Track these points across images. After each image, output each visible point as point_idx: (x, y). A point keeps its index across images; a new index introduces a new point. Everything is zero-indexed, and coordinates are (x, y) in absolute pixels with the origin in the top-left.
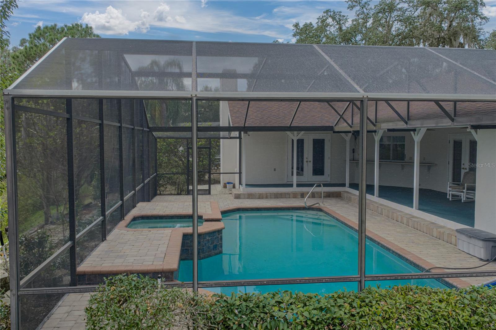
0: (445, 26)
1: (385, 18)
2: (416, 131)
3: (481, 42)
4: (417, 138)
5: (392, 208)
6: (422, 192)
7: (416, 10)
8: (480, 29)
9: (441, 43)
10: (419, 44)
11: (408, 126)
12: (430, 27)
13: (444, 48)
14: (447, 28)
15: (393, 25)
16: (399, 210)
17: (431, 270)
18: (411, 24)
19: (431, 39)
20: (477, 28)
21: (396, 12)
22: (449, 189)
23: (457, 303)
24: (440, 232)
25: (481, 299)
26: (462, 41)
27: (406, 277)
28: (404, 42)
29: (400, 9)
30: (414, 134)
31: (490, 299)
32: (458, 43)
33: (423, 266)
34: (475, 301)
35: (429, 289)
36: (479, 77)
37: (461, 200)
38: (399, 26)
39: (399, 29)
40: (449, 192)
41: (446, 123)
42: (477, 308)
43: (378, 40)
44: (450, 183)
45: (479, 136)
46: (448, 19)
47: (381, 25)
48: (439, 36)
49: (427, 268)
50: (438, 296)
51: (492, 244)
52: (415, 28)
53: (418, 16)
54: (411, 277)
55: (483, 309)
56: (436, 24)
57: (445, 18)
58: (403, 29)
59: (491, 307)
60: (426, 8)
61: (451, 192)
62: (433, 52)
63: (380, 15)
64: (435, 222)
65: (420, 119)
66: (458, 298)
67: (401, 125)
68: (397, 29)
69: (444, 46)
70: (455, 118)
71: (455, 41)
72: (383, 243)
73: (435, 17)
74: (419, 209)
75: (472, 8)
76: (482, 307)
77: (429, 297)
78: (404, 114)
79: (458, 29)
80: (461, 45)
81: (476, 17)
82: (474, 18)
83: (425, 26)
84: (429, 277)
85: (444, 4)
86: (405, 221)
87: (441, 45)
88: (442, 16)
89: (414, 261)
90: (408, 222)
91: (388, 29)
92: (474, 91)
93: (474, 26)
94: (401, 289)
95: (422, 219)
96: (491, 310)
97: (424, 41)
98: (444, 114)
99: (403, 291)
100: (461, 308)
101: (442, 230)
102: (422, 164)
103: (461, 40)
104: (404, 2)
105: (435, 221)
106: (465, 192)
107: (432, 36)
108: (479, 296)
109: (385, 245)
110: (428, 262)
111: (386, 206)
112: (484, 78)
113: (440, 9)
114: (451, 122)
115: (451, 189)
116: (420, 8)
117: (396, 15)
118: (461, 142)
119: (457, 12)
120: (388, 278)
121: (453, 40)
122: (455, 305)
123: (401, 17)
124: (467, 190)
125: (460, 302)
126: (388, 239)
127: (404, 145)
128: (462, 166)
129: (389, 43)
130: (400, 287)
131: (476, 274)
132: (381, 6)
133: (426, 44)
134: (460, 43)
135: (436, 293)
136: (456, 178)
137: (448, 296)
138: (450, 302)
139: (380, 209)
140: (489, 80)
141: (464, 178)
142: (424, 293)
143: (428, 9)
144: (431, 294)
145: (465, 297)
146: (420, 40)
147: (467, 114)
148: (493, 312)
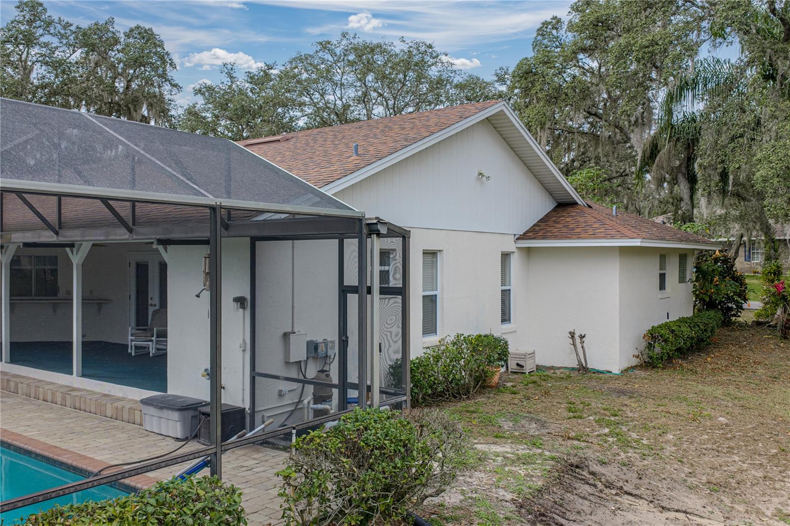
0: (120, 85)
1: (19, 54)
2: (74, 247)
3: (173, 119)
4: (77, 259)
5: (34, 379)
6: (87, 346)
7: (74, 53)
8: (170, 100)
9: (114, 111)
10: (78, 107)
11: (61, 239)
12: (97, 83)
13: (119, 119)
14: (122, 89)
15: (33, 67)
16: (48, 382)
17: (102, 472)
18: (64, 73)
19: (99, 103)
20: (166, 98)
21: (38, 47)
22: (130, 338)
23: (136, 515)
24: (117, 408)
25: (171, 499)
26: (146, 114)
27: (53, 495)
28: (53, 99)
29: (46, 45)
30: (72, 252)
31: (183, 496)
32: (141, 115)
33: (90, 469)
34: (163, 504)
35: (91, 504)
36: (163, 167)
37: (149, 353)
38: (44, 73)
39: (44, 77)
40: (131, 343)
41: (121, 235)
42: (166, 515)
43: (5, 89)
44: (132, 329)
45: (169, 255)
46: (124, 75)
47: (10, 63)
48: (112, 100)
49: (96, 470)
50: (106, 513)
51: (191, 413)
52: (73, 80)
53: (77, 63)
54: (61, 493)
55: (173, 513)
56: (106, 81)
57: (119, 74)
58: (52, 78)
59: (185, 509)
60: (89, 52)
61: (134, 343)
62: (94, 121)
63: (10, 47)
64: (110, 393)
65: (80, 227)
66: (138, 507)
67: (48, 237)
68: (40, 76)
69: (119, 117)
70: (134, 227)
71: (136, 111)
72: (17, 443)
73: (104, 69)
74: (83, 376)
75: (158, 67)
76: (173, 511)
77: (92, 518)
78: (52, 218)
79: (139, 94)
80: (145, 119)
81: (165, 81)
82: (162, 83)
83: (89, 80)
84: (93, 484)
85: (117, 52)
86: (59, 400)
87: (114, 114)
88: (115, 70)
89: (75, 464)
90: (64, 399)
91: (24, 74)
92: (155, 188)
93: (161, 94)
94: (42, 518)
95: (88, 391)
96: (185, 512)
97: (87, 105)
98: (117, 221)
99: (45, 520)
100: (142, 521)
101: (119, 404)
102: (86, 301)
103: (145, 111)
104: (52, 34)
105: (109, 391)
106: (154, 341)
107: (100, 98)
108: (168, 495)
109: (22, 445)
110: (97, 461)
111: (23, 377)
112: (169, 170)
113: (112, 59)
114: (128, 233)
115: (134, 338)
116: (80, 51)
117: (38, 53)
118: (148, 265)
119: (138, 69)
120: (20, 504)
121: (132, 110)
122: (134, 520)
123: (47, 58)
124: (157, 337)
125: (140, 513)
126: (28, 434)
127: (56, 270)
128: (150, 302)
129: (27, 97)
130: (40, 514)
131: (165, 463)
132: (10, 32)
133: (91, 110)
134: (143, 116)
135: (103, 508)
136: (142, 321)
137: (123, 508)
138: (125, 517)
139: (12, 384)
140: (175, 173)
141: (153, 319)
142: (84, 514)
143: (92, 55)
144: (94, 513)
145: (148, 503)
146: (81, 101)
147: (152, 222)
148: (188, 514)
